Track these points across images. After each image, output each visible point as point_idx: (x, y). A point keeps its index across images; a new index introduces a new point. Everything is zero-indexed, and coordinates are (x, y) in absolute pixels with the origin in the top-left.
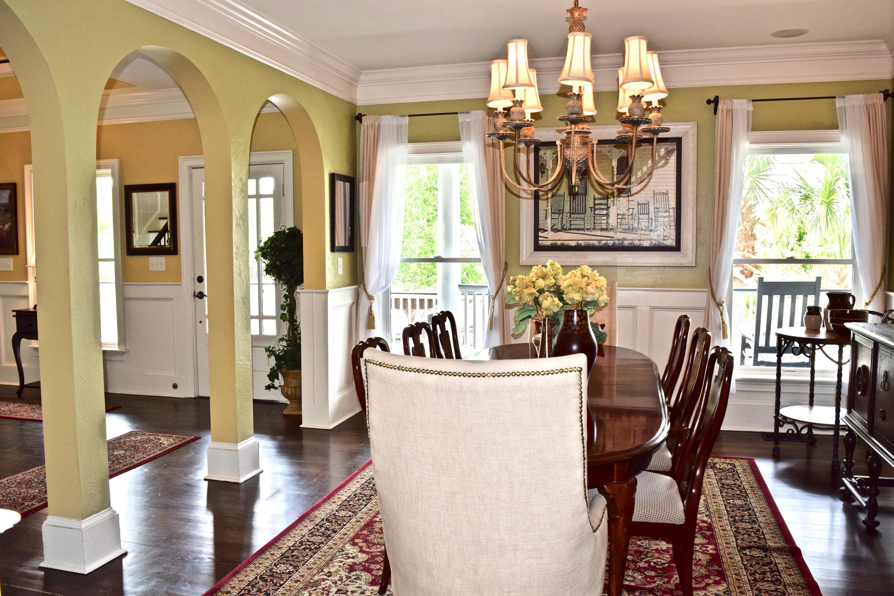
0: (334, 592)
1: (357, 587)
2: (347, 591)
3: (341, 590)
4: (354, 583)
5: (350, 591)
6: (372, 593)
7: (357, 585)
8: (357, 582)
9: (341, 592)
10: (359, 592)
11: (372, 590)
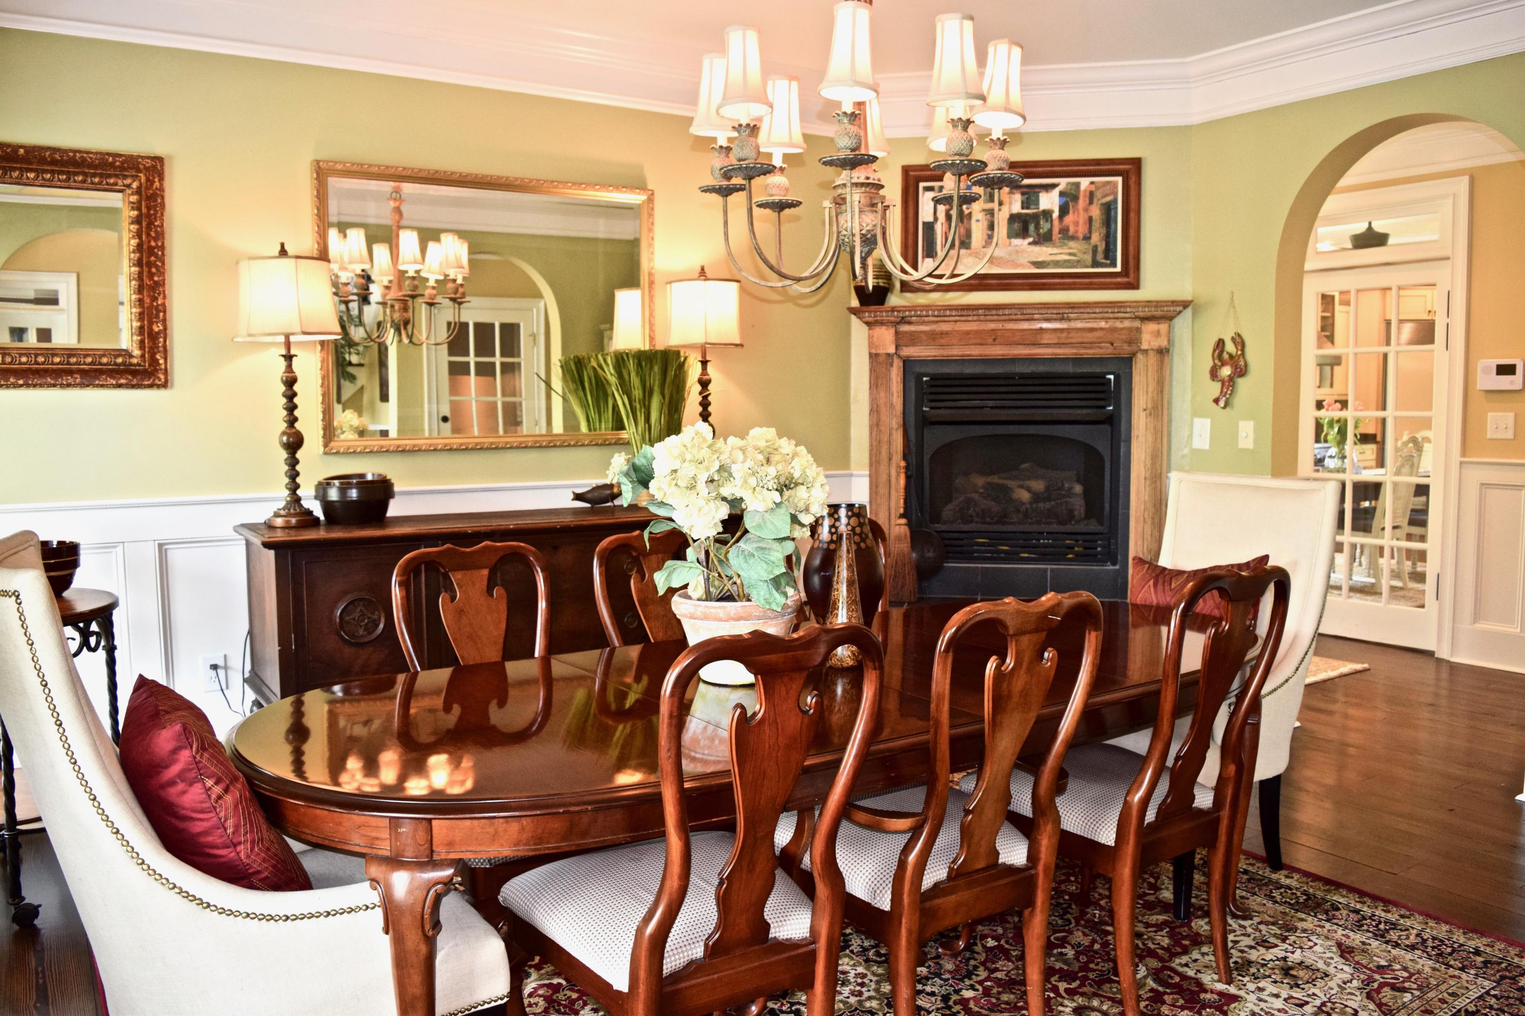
0: (1310, 1004)
1: (1266, 1001)
2: (1285, 1000)
3: (1296, 1005)
4: (1267, 1010)
5: (1282, 999)
6: (1245, 985)
7: (1262, 1005)
8: (1262, 1009)
9: (1297, 1002)
10: (1266, 993)
11: (1240, 989)
